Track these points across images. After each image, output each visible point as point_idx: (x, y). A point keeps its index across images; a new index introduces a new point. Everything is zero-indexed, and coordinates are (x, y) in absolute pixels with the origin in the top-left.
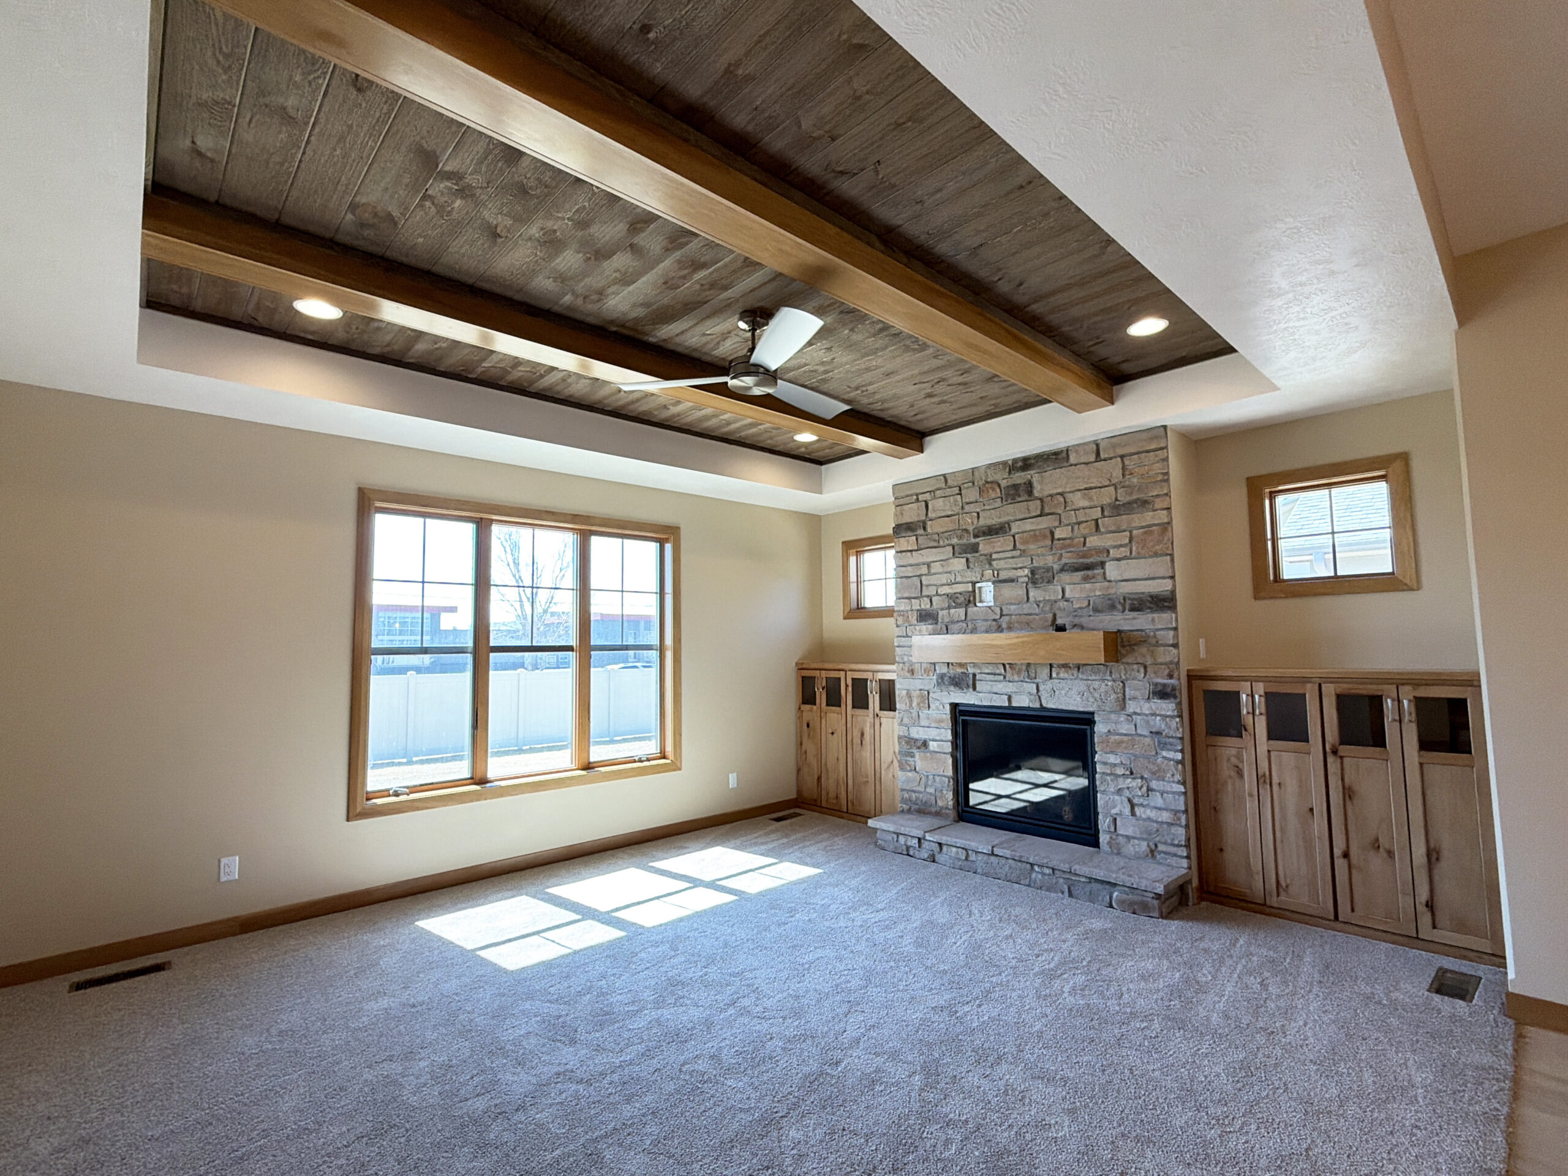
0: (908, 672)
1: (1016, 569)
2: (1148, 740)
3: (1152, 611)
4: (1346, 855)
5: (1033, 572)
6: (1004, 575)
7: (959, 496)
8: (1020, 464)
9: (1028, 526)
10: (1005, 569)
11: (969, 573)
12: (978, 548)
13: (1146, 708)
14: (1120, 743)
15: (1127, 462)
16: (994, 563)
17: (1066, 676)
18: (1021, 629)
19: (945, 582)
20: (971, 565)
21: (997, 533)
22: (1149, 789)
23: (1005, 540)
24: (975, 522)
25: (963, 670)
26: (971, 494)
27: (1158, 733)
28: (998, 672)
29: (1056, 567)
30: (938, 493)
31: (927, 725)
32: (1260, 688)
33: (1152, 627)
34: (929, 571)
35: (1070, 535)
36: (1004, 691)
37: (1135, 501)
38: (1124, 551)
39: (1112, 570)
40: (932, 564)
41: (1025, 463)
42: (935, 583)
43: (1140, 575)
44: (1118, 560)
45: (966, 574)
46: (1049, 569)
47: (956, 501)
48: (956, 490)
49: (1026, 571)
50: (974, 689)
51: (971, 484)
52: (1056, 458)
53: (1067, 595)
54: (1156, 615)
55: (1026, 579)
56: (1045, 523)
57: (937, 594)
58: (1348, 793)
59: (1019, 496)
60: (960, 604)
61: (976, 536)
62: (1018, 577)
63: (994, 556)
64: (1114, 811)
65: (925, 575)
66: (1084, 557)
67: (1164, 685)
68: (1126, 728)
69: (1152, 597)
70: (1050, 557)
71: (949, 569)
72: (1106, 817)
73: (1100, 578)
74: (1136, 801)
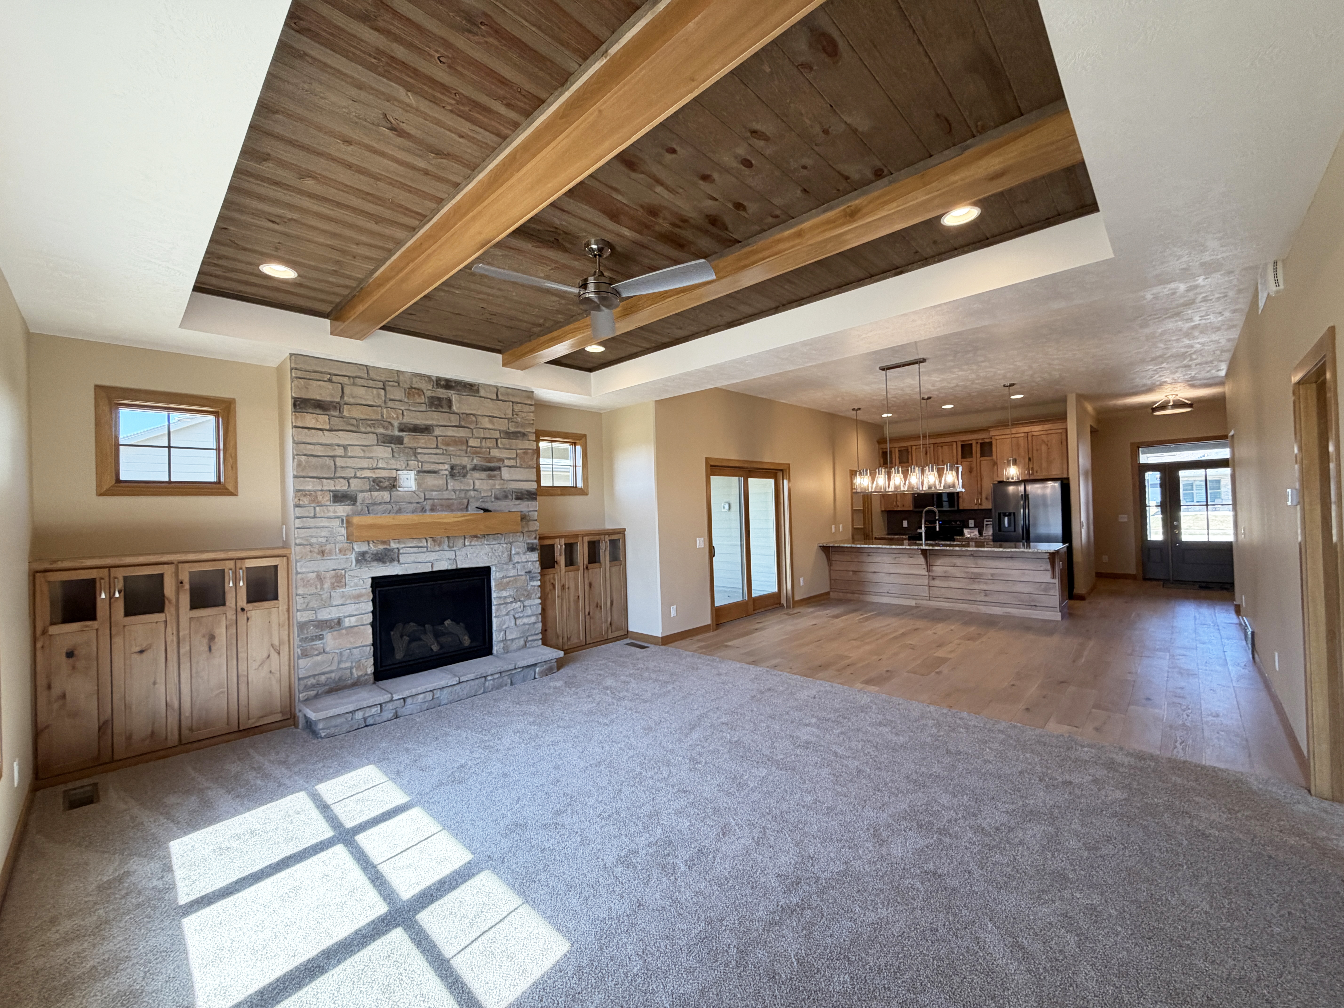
0: (318, 554)
1: (438, 463)
2: (524, 577)
3: (528, 500)
4: (589, 614)
5: (452, 468)
6: (427, 467)
7: (383, 391)
8: (443, 383)
9: (451, 432)
10: (429, 462)
11: (393, 461)
12: (403, 440)
13: (524, 558)
14: (508, 583)
15: (515, 407)
16: (419, 456)
17: (477, 543)
18: (443, 511)
19: (366, 466)
20: (396, 455)
21: (422, 432)
22: (524, 607)
23: (429, 439)
24: (401, 418)
25: (385, 547)
26: (398, 394)
27: (530, 572)
28: (421, 545)
29: (469, 467)
30: (358, 381)
31: (340, 603)
32: (563, 541)
33: (527, 510)
34: (346, 454)
35: (479, 445)
36: (427, 560)
37: (519, 432)
38: (512, 463)
39: (506, 473)
40: (349, 448)
41: (448, 384)
42: (353, 465)
43: (521, 478)
44: (510, 467)
45: (390, 462)
46: (464, 467)
47: (379, 394)
48: (381, 385)
49: (447, 467)
50: (399, 561)
51: (396, 384)
52: (470, 388)
53: (476, 487)
54: (529, 503)
55: (447, 473)
56: (461, 433)
57: (355, 477)
58: (590, 585)
59: (442, 407)
60: (386, 487)
61: (401, 430)
62: (440, 470)
63: (419, 451)
64: (504, 627)
65: (340, 456)
66: (489, 462)
67: (532, 544)
68: (512, 573)
69: (527, 491)
70: (466, 459)
71: (371, 455)
72: (500, 631)
73: (499, 477)
74: (516, 616)
